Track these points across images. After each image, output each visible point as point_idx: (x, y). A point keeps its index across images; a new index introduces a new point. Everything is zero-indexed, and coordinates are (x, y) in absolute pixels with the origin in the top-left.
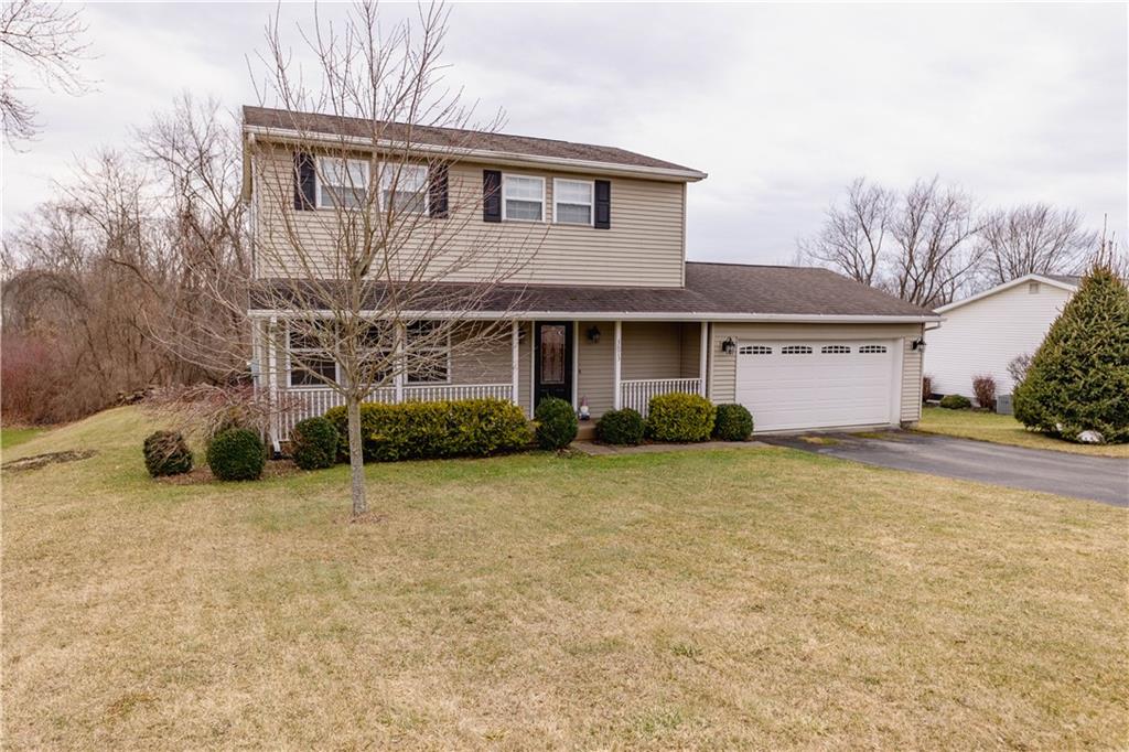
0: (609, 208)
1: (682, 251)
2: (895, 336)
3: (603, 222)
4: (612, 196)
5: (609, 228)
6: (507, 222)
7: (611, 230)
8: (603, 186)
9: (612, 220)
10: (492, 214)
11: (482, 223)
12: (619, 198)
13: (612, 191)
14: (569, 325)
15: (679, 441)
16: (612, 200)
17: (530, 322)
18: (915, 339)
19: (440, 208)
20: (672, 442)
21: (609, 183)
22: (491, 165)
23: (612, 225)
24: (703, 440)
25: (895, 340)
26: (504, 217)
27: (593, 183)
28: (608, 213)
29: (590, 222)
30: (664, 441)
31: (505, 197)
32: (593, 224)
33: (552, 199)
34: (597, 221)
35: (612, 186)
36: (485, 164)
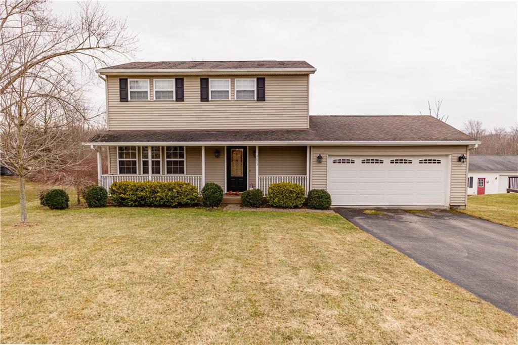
0: (264, 90)
1: (308, 110)
2: (447, 153)
3: (261, 97)
4: (266, 85)
5: (264, 101)
6: (211, 101)
7: (266, 101)
8: (261, 81)
9: (266, 97)
10: (204, 98)
11: (200, 102)
12: (269, 85)
13: (266, 82)
14: (244, 148)
15: (280, 207)
16: (266, 87)
17: (224, 147)
18: (460, 155)
19: (180, 98)
20: (277, 207)
21: (264, 79)
22: (203, 75)
23: (266, 99)
24: (296, 207)
25: (447, 156)
26: (210, 99)
27: (255, 79)
28: (264, 93)
29: (254, 98)
30: (272, 206)
31: (210, 90)
32: (256, 99)
33: (234, 88)
34: (258, 97)
35: (266, 80)
36: (201, 75)
